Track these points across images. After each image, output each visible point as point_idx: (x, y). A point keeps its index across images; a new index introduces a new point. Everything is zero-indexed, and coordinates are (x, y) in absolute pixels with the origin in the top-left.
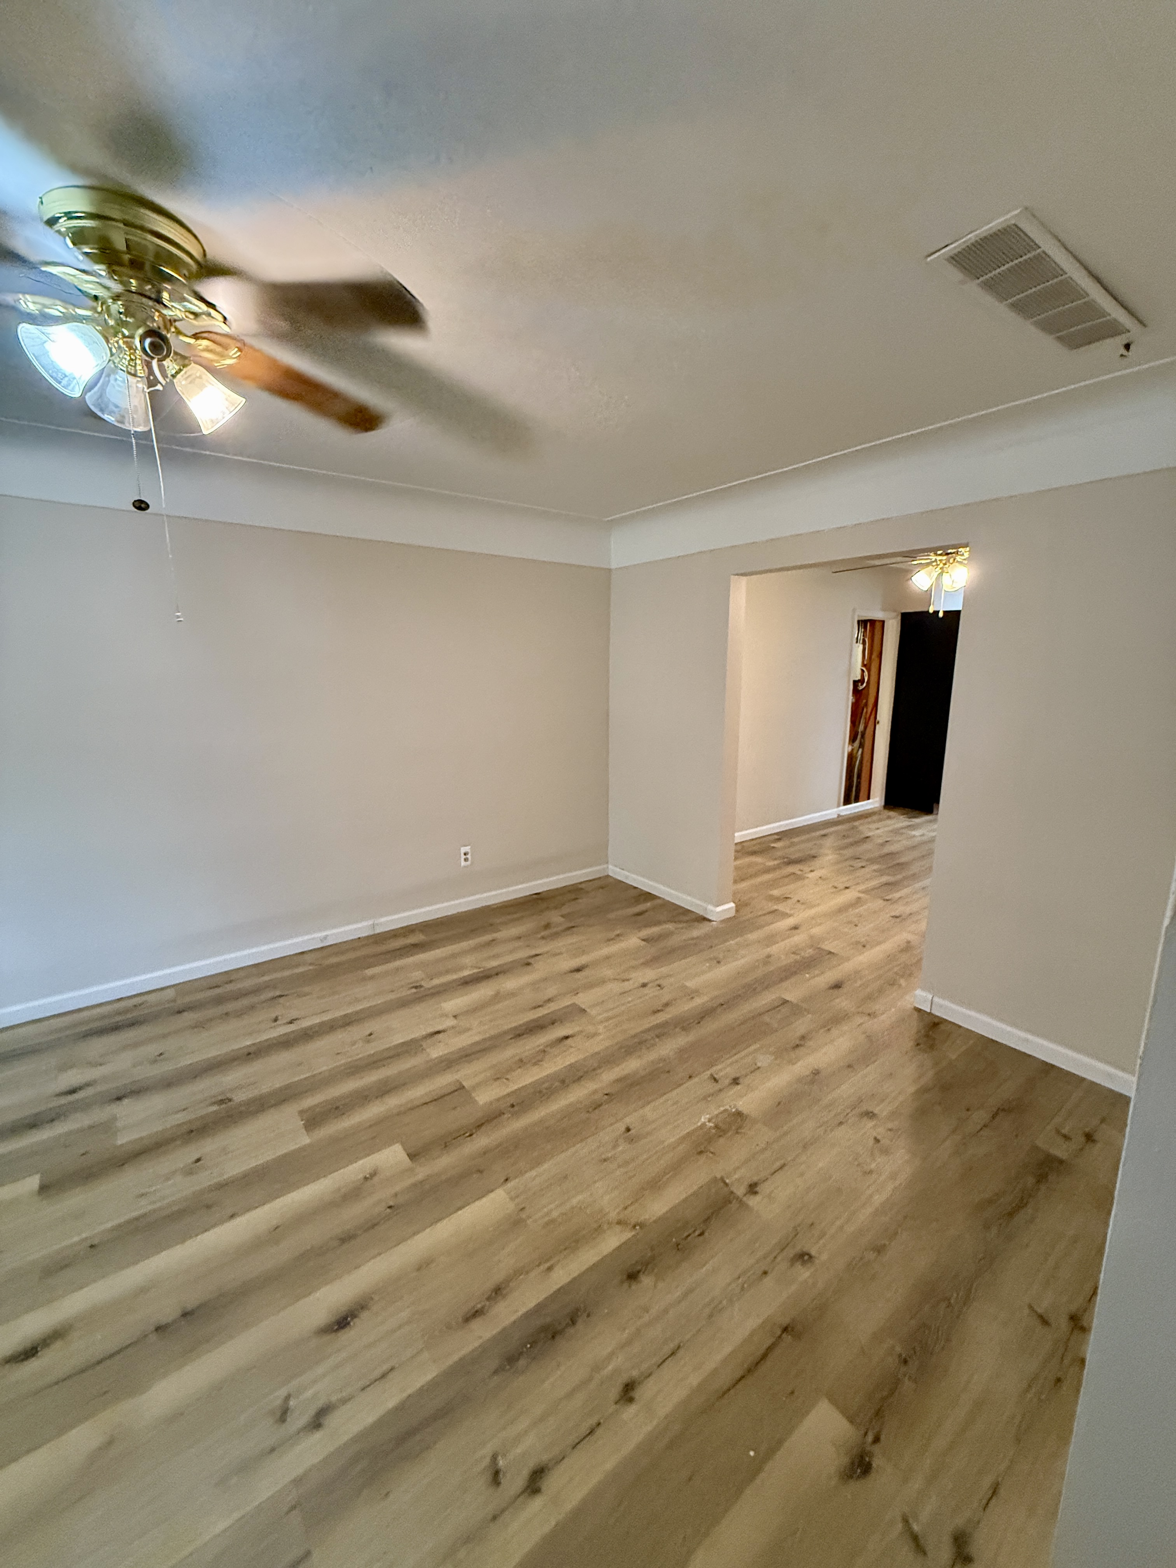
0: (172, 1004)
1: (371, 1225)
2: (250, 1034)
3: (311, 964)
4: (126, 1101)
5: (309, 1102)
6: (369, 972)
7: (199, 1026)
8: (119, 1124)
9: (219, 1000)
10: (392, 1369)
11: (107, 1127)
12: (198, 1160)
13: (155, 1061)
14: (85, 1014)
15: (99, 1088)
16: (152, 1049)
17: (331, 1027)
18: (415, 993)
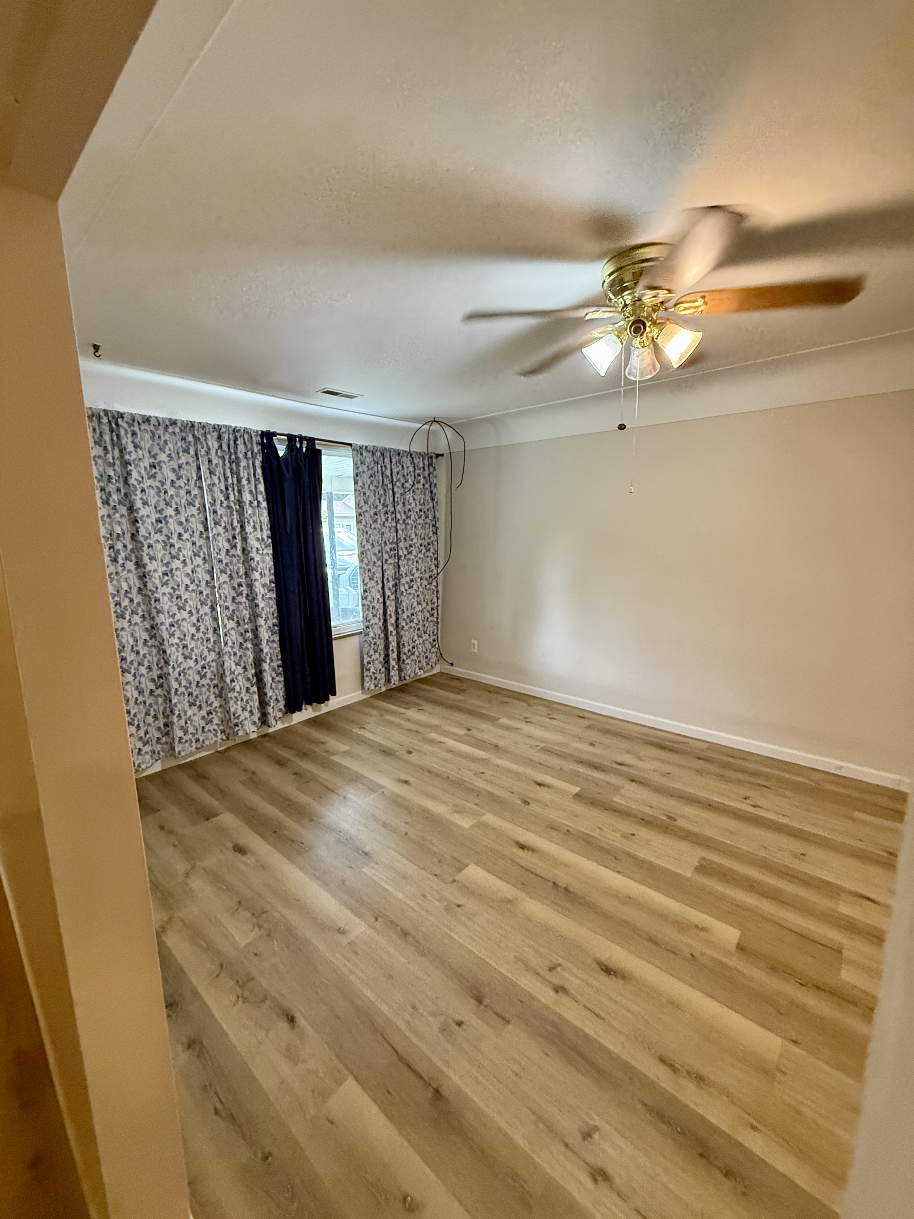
0: (700, 752)
1: (672, 951)
2: (722, 795)
3: (813, 781)
4: (634, 784)
5: (715, 858)
6: (857, 814)
7: (699, 772)
8: (622, 791)
9: (725, 766)
10: (603, 1019)
11: (617, 789)
12: (633, 835)
13: (662, 775)
14: (658, 732)
15: (631, 771)
16: (667, 768)
17: (779, 828)
18: (883, 856)
